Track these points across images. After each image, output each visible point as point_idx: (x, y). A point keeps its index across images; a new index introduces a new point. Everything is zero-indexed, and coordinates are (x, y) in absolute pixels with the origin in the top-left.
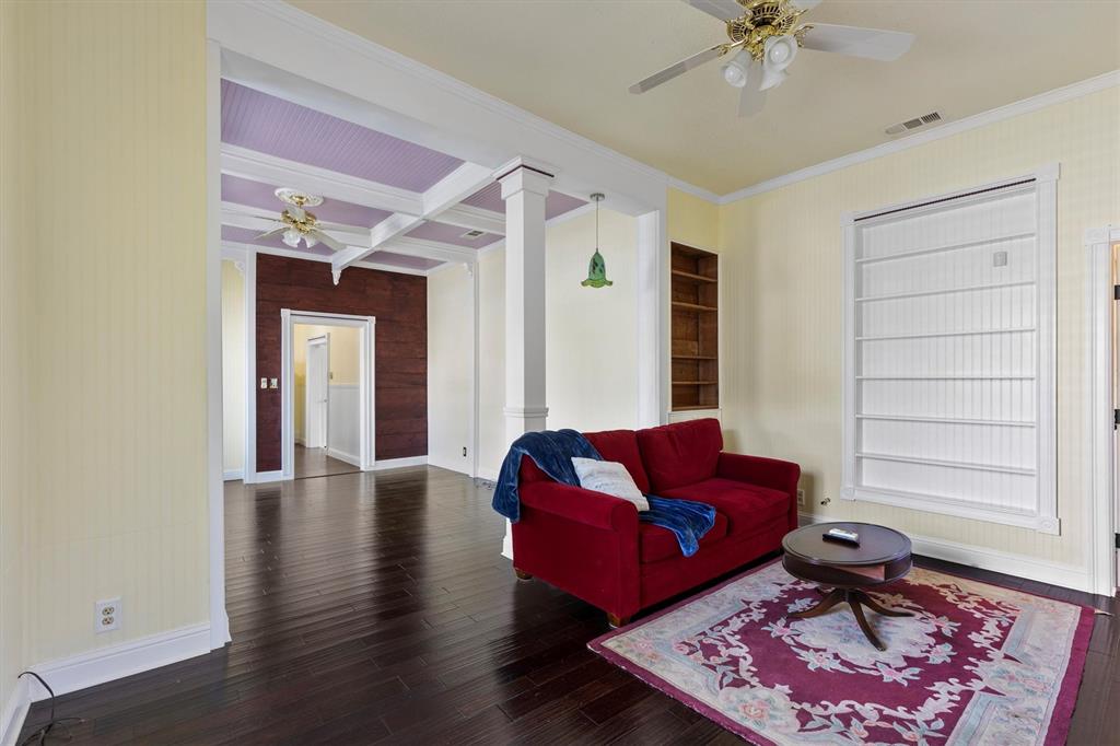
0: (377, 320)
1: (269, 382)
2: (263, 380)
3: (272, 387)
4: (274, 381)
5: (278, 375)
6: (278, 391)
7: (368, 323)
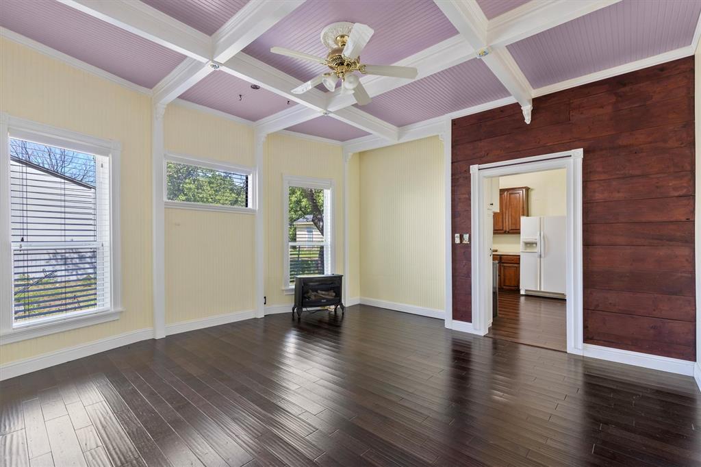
0: (585, 152)
1: (461, 237)
2: (456, 235)
3: (464, 242)
4: (466, 237)
5: (468, 231)
6: (468, 246)
7: (571, 160)
